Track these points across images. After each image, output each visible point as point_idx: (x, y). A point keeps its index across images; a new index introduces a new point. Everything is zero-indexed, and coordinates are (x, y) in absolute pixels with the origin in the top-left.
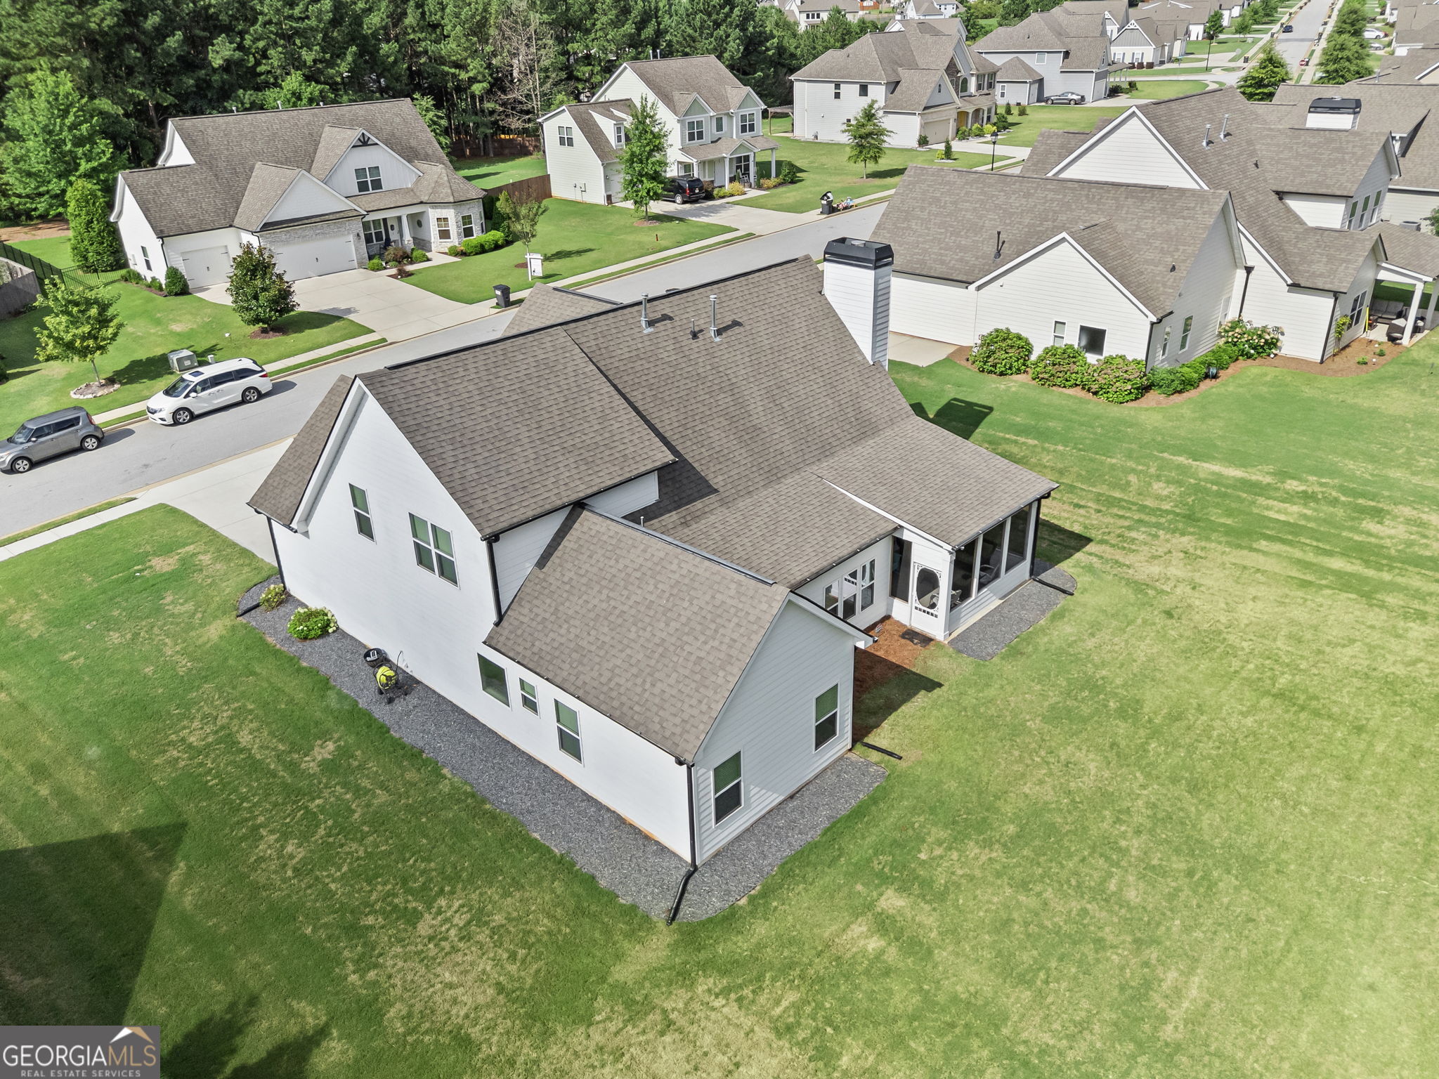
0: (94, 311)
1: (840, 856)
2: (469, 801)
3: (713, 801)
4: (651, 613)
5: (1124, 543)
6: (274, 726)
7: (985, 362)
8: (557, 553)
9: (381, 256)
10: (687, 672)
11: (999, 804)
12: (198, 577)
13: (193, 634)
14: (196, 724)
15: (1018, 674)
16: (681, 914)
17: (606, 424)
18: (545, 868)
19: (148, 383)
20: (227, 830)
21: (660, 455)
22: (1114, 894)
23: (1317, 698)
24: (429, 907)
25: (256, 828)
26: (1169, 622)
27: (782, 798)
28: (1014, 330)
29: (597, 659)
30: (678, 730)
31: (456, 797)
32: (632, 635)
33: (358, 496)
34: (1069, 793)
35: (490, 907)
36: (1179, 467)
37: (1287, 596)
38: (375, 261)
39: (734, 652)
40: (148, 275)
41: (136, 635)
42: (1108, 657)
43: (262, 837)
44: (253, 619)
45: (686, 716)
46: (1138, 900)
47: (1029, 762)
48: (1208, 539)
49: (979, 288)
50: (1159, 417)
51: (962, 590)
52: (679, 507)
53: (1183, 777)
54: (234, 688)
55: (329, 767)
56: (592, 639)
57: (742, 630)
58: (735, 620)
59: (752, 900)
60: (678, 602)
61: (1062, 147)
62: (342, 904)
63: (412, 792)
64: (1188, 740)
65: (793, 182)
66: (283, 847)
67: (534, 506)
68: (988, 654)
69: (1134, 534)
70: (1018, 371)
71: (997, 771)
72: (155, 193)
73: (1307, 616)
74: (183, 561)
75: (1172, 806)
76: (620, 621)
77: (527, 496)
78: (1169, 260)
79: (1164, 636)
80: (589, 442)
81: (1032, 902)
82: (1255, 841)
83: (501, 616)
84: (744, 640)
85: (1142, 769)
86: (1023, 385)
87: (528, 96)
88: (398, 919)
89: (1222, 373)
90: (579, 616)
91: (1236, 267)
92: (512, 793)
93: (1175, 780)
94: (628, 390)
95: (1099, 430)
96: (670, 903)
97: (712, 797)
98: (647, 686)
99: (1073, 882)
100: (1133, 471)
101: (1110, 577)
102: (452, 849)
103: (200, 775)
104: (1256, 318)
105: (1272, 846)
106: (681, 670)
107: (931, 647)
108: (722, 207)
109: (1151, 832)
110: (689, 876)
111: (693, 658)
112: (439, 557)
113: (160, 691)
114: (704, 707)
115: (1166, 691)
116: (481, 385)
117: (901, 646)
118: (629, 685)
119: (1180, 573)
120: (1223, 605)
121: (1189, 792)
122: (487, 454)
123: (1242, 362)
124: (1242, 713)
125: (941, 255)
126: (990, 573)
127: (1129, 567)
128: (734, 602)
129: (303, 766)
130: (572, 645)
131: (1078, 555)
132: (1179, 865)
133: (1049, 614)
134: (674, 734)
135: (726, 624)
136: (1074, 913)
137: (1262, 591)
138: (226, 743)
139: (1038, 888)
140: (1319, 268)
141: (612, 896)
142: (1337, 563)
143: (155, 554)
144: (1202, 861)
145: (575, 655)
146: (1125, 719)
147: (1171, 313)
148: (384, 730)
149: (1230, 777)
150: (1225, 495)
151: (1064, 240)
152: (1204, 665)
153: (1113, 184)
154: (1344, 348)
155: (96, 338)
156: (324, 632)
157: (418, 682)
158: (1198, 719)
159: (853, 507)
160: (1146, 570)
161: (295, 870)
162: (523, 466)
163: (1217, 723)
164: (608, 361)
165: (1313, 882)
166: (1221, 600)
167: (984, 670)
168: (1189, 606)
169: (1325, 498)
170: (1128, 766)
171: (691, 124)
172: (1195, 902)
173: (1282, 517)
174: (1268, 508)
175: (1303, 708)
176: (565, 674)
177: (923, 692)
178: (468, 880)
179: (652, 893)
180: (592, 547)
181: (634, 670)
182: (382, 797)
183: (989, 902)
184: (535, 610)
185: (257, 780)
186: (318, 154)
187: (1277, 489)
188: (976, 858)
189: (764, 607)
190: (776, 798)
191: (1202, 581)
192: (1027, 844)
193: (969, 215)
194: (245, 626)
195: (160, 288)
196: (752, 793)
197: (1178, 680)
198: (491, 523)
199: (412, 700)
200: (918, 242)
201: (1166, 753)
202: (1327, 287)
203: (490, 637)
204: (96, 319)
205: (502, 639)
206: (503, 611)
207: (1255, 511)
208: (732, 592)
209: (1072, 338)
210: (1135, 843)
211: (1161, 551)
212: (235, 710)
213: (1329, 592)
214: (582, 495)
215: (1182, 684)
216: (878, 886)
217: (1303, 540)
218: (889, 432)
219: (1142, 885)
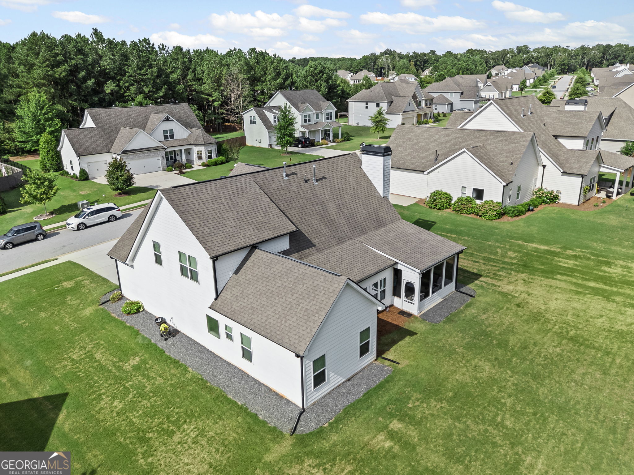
0: (47, 183)
1: (371, 405)
2: (200, 382)
3: (312, 377)
4: (285, 291)
5: (496, 276)
6: (112, 351)
7: (432, 204)
8: (244, 268)
9: (172, 166)
10: (301, 316)
11: (445, 383)
12: (83, 290)
13: (78, 313)
14: (77, 350)
15: (452, 329)
16: (297, 431)
17: (267, 214)
18: (234, 411)
19: (67, 214)
20: (87, 396)
21: (290, 228)
22: (500, 422)
23: (588, 340)
24: (179, 428)
25: (100, 395)
26: (518, 309)
27: (344, 380)
28: (444, 191)
29: (260, 312)
30: (297, 341)
31: (194, 380)
32: (277, 301)
33: (156, 246)
34: (476, 379)
35: (207, 428)
36: (519, 245)
37: (571, 298)
38: (170, 168)
39: (322, 306)
40: (71, 172)
41: (52, 314)
42: (492, 323)
43: (103, 399)
44: (106, 307)
45: (300, 335)
46: (511, 425)
47: (458, 366)
48: (534, 275)
49: (428, 173)
50: (509, 226)
51: (425, 294)
52: (298, 252)
53: (529, 373)
54: (95, 335)
55: (136, 368)
56: (258, 303)
57: (326, 296)
58: (323, 292)
59: (330, 424)
60: (298, 286)
61: (462, 118)
62: (138, 428)
63: (174, 378)
64: (530, 357)
65: (348, 140)
66: (112, 403)
67: (234, 246)
68: (438, 321)
69: (501, 273)
70: (447, 208)
71: (443, 370)
72: (77, 138)
73: (581, 306)
74: (77, 283)
75: (524, 385)
76: (271, 295)
77: (231, 241)
78: (510, 160)
79: (517, 314)
80: (259, 221)
81: (461, 426)
82: (564, 400)
83: (217, 296)
84: (327, 300)
85: (510, 369)
86: (449, 213)
87: (237, 107)
88: (164, 434)
89: (535, 209)
90: (253, 294)
91: (538, 165)
92: (220, 379)
93: (526, 374)
94: (277, 202)
95: (483, 231)
96: (291, 426)
97: (312, 375)
98: (283, 322)
99: (481, 417)
100: (499, 247)
101: (491, 291)
102: (191, 403)
103: (76, 372)
104: (549, 187)
105: (572, 403)
106: (298, 315)
107: (412, 318)
108: (318, 149)
109: (516, 396)
110: (301, 413)
111: (304, 309)
112: (191, 270)
113: (61, 336)
114: (309, 331)
115: (519, 337)
116: (213, 196)
117: (398, 317)
118: (275, 322)
119: (522, 289)
120: (542, 302)
121: (532, 379)
122: (214, 224)
123: (543, 205)
124: (554, 346)
125: (412, 160)
126: (437, 287)
127: (499, 286)
128: (323, 284)
129: (124, 368)
130: (249, 307)
131: (476, 282)
132: (530, 410)
133: (464, 305)
134: (295, 343)
135: (319, 294)
136: (482, 431)
137: (559, 296)
138: (89, 358)
139: (464, 420)
140: (574, 165)
141: (265, 423)
142: (592, 284)
143: (65, 281)
144: (540, 409)
145: (250, 311)
146: (501, 348)
147: (512, 182)
148: (162, 352)
149: (551, 373)
150: (540, 257)
151: (464, 152)
152: (536, 326)
153: (484, 130)
154: (587, 200)
155: (47, 194)
156: (138, 311)
157: (179, 332)
158: (534, 348)
159: (375, 254)
160: (506, 288)
161: (118, 413)
162: (230, 229)
163: (543, 350)
164: (269, 190)
165: (592, 418)
166: (541, 300)
167: (436, 328)
168: (527, 302)
169: (584, 257)
170: (503, 368)
171: (305, 116)
172: (538, 426)
173: (566, 265)
174: (560, 262)
175: (582, 345)
176: (245, 319)
177: (409, 337)
178: (198, 417)
179: (284, 421)
180: (259, 264)
181: (277, 316)
182: (160, 380)
183: (441, 426)
184: (233, 292)
185: (103, 374)
186: (148, 124)
187: (563, 254)
188: (435, 406)
189: (336, 285)
190: (341, 380)
191: (532, 292)
192: (458, 401)
193: (423, 144)
194: (102, 309)
195: (77, 178)
196: (331, 375)
197: (524, 332)
198: (215, 252)
199: (176, 339)
200: (402, 156)
201: (520, 362)
202: (579, 173)
203: (212, 305)
204: (47, 186)
205: (218, 306)
206: (219, 293)
207: (554, 263)
208: (322, 280)
209: (470, 193)
210: (509, 400)
211: (513, 280)
212: (95, 344)
213: (589, 296)
214: (255, 242)
215: (526, 334)
216: (390, 418)
217: (576, 274)
218: (391, 226)
219: (513, 419)
